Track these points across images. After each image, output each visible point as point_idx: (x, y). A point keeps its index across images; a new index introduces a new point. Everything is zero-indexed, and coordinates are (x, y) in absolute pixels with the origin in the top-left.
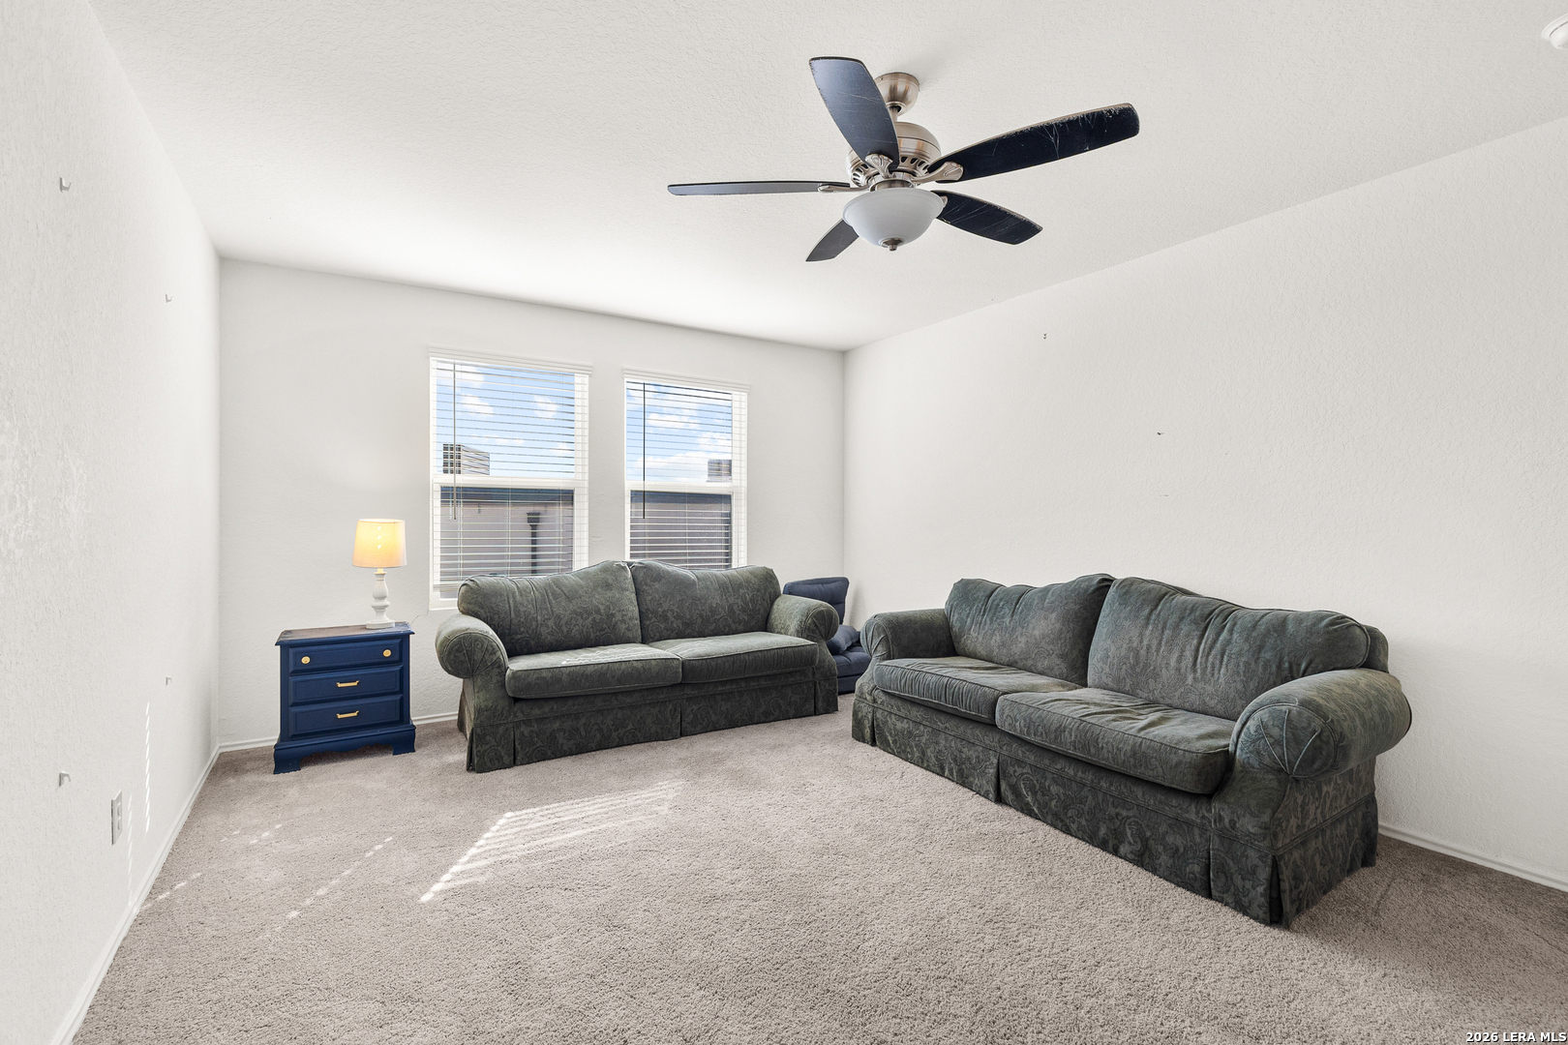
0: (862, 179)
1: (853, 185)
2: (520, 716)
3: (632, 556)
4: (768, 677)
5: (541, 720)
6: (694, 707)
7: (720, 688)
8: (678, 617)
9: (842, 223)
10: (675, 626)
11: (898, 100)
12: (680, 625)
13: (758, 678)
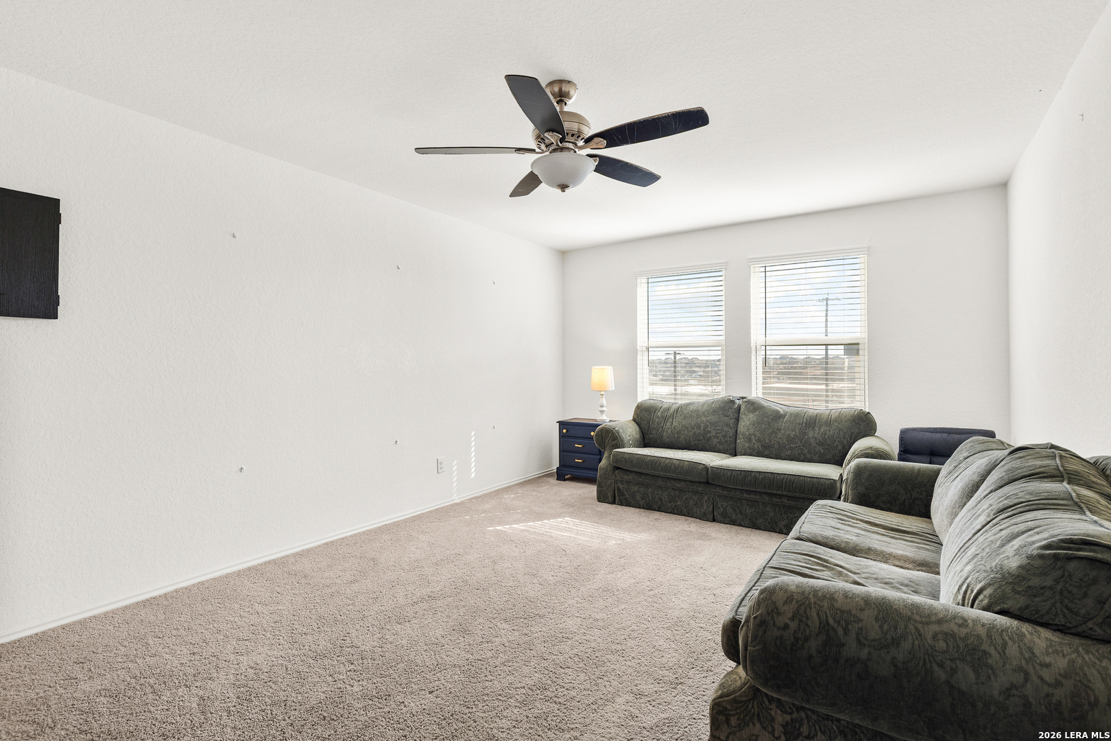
0: (543, 146)
1: (538, 150)
2: (619, 478)
3: (764, 393)
4: (789, 498)
5: (628, 482)
6: (723, 503)
7: (745, 495)
8: (759, 441)
9: (532, 173)
10: (756, 447)
11: (562, 97)
12: (760, 447)
13: (781, 496)
